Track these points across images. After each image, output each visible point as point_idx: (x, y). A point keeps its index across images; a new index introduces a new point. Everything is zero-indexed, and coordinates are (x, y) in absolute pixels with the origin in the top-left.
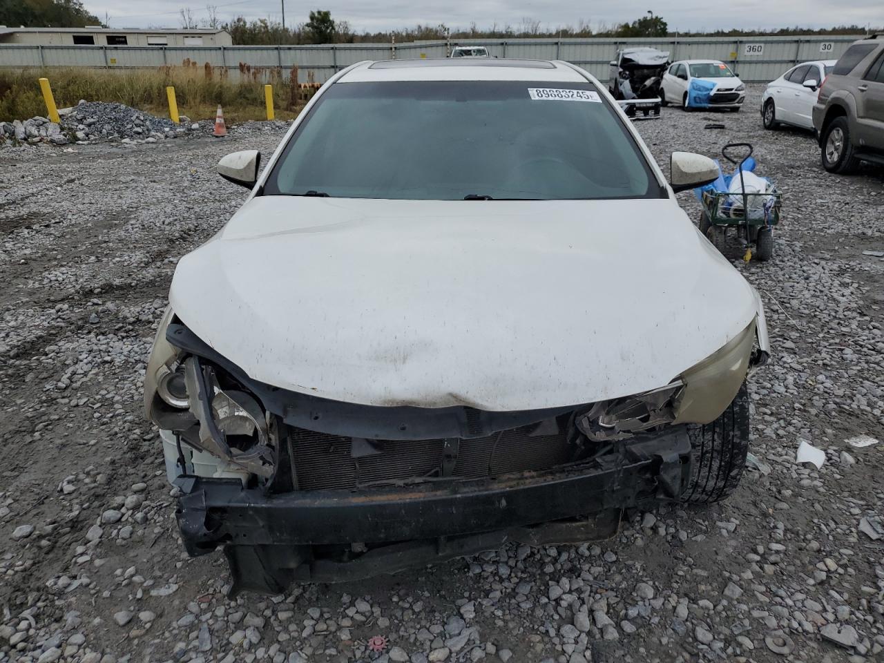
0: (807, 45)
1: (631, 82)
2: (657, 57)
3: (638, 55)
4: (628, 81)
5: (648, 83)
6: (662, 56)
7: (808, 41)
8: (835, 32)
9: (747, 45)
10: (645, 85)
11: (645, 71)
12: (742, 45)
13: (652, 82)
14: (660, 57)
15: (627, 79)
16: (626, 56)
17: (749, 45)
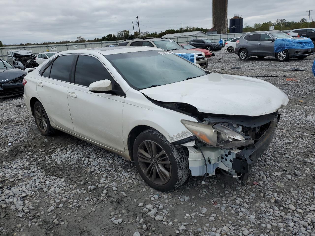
0: (69, 46)
1: (21, 62)
2: (28, 52)
3: (20, 52)
4: (20, 62)
5: (28, 62)
6: (30, 52)
7: (69, 45)
8: (61, 43)
9: (51, 47)
10: (27, 63)
11: (25, 58)
12: (49, 47)
13: (30, 61)
14: (29, 52)
15: (19, 61)
16: (16, 53)
17: (52, 47)
